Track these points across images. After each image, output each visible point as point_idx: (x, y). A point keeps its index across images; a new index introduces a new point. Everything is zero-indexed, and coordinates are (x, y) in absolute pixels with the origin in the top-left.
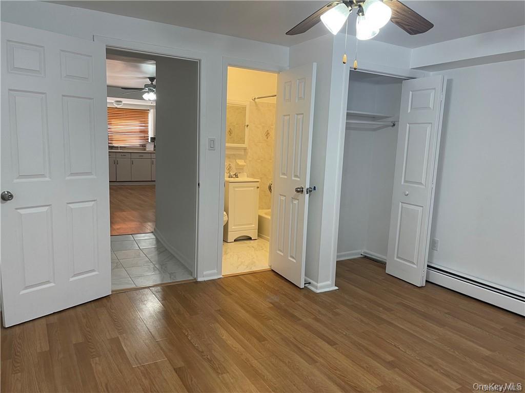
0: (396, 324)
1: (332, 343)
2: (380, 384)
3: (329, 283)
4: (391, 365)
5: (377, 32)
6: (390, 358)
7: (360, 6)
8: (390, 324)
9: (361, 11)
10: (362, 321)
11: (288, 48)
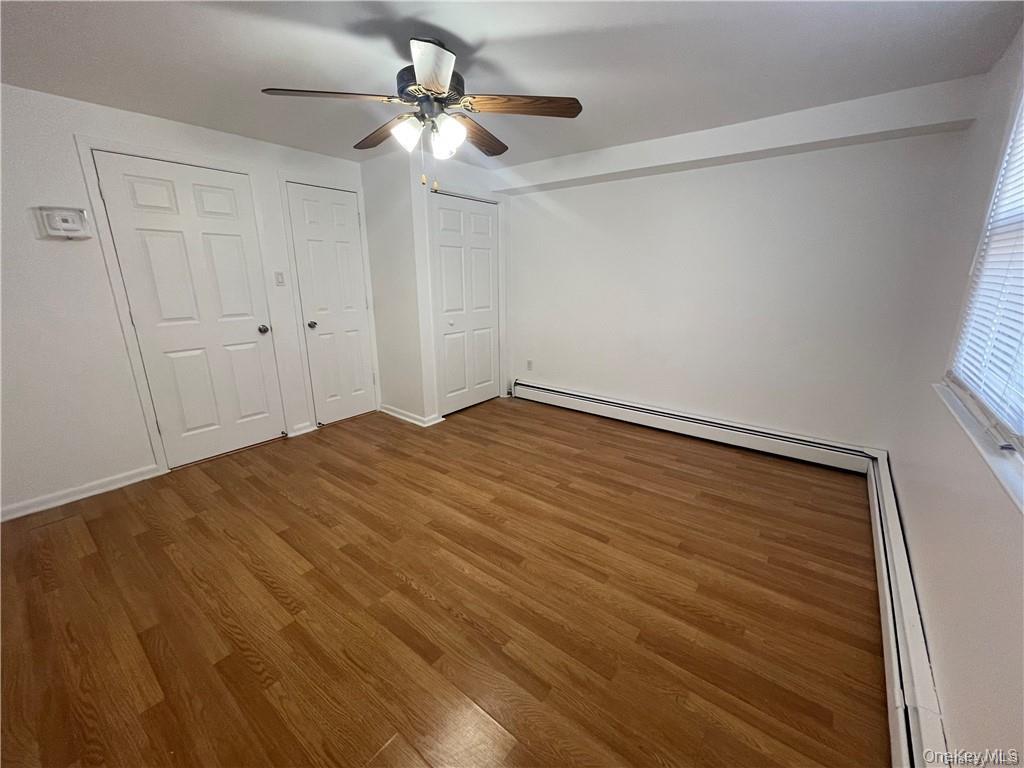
0: (503, 442)
1: (444, 472)
2: (493, 497)
3: (436, 415)
4: (501, 479)
5: (455, 151)
6: (499, 473)
7: (433, 122)
8: (495, 443)
9: (434, 127)
10: (471, 445)
11: (359, 165)
